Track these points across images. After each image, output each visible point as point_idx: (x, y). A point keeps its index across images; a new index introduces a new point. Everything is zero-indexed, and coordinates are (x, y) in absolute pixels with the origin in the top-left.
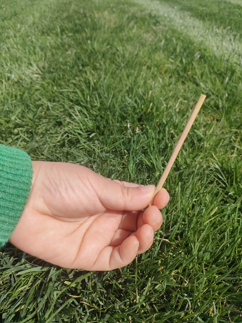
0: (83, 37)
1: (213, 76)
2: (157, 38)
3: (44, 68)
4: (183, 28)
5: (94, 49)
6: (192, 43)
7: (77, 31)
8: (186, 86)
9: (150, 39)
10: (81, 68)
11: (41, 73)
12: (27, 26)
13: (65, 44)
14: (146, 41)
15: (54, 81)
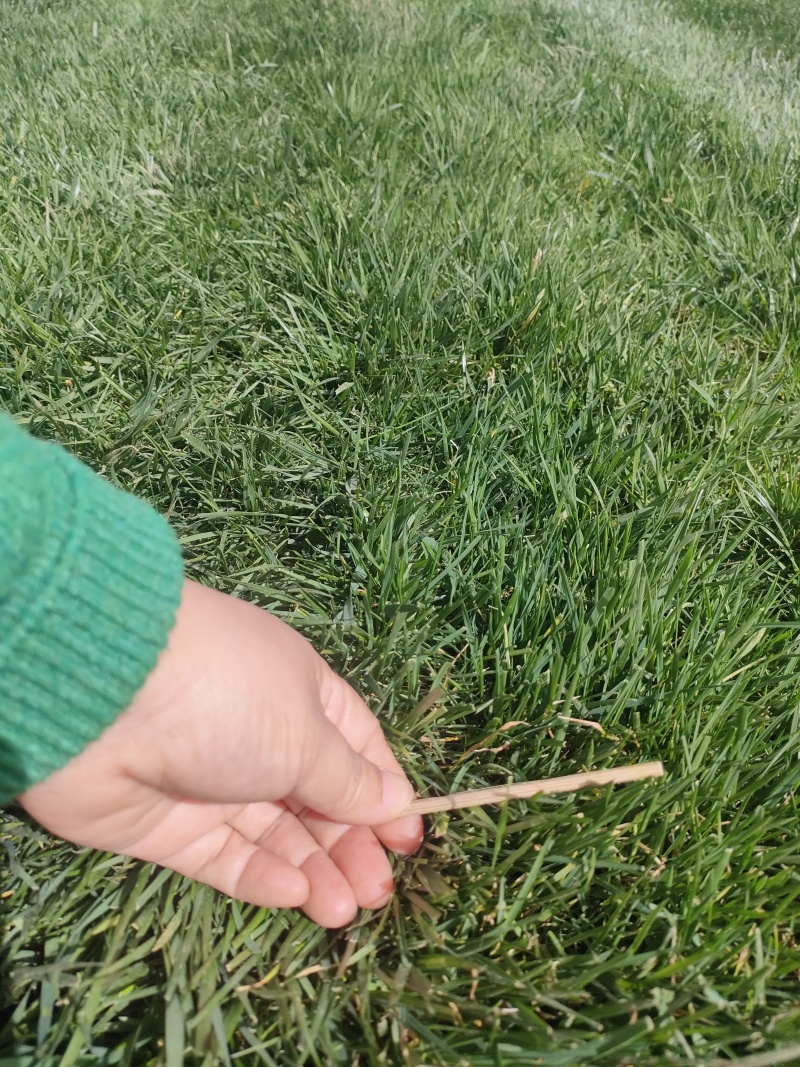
0: (310, 74)
1: (749, 212)
2: (559, 85)
3: (180, 167)
4: (646, 52)
5: (347, 111)
7: (289, 54)
8: (657, 242)
9: (538, 87)
10: (303, 172)
11: (170, 185)
12: (121, 31)
13: (250, 94)
15: (213, 213)
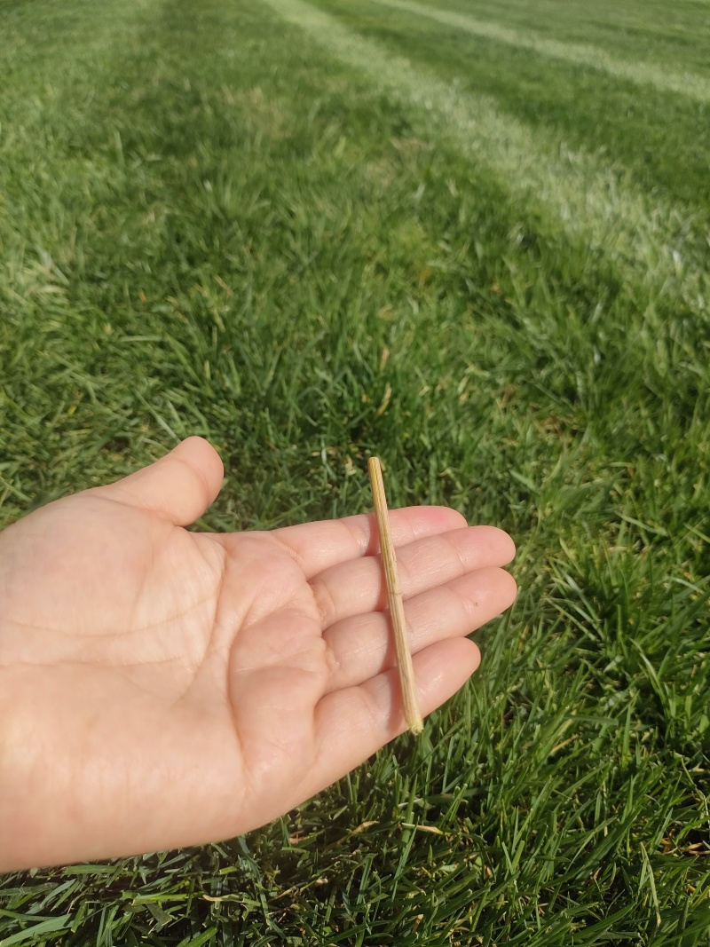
0: (189, 169)
1: (560, 299)
2: (405, 178)
3: (73, 266)
4: (476, 145)
5: (223, 210)
6: (501, 197)
7: (170, 149)
8: (486, 326)
9: (385, 182)
10: (185, 267)
11: (66, 281)
12: (22, 129)
13: (137, 189)
14: (372, 187)
15: (104, 309)
